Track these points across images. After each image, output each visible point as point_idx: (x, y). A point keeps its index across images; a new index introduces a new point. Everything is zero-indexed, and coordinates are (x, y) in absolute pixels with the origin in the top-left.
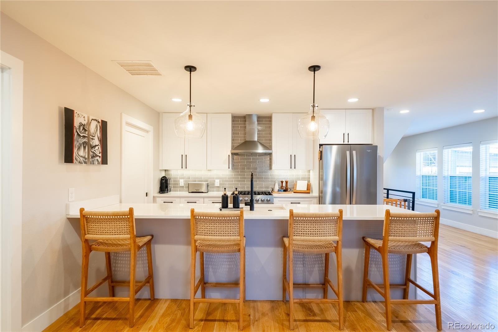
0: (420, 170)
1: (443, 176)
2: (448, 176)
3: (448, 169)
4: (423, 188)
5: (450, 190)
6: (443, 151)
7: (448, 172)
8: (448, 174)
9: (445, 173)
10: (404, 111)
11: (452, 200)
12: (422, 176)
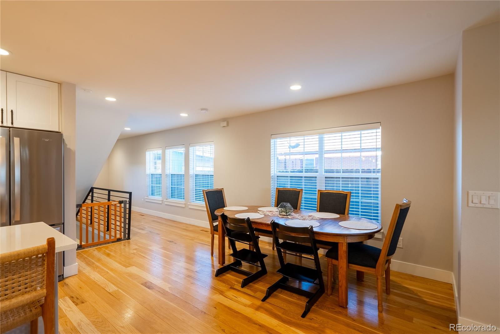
0: (150, 169)
1: (166, 174)
2: (169, 174)
3: (170, 168)
4: (152, 186)
5: (171, 187)
6: (166, 151)
7: (170, 171)
8: (170, 172)
9: (167, 172)
10: (111, 99)
11: (173, 196)
12: (152, 174)
